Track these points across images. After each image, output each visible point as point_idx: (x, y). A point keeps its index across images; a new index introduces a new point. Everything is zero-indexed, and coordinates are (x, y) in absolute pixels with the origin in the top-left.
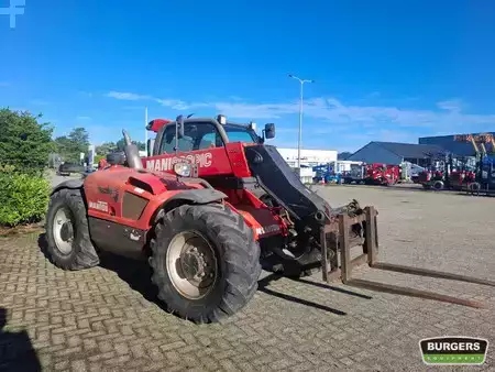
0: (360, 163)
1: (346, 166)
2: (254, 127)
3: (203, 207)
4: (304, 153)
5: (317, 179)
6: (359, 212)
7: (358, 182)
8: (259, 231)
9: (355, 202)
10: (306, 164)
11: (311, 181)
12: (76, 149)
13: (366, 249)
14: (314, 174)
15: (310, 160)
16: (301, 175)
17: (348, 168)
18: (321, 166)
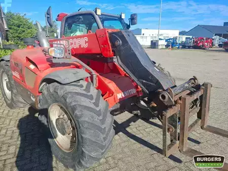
0: (191, 37)
1: (184, 38)
2: (123, 16)
3: (67, 87)
4: (161, 32)
5: (167, 46)
6: (198, 87)
7: (189, 47)
8: (120, 95)
9: (195, 79)
10: (162, 38)
11: (164, 47)
12: (53, 31)
13: (200, 115)
14: (166, 43)
15: (164, 35)
16: (159, 44)
17: (184, 40)
18: (170, 39)
